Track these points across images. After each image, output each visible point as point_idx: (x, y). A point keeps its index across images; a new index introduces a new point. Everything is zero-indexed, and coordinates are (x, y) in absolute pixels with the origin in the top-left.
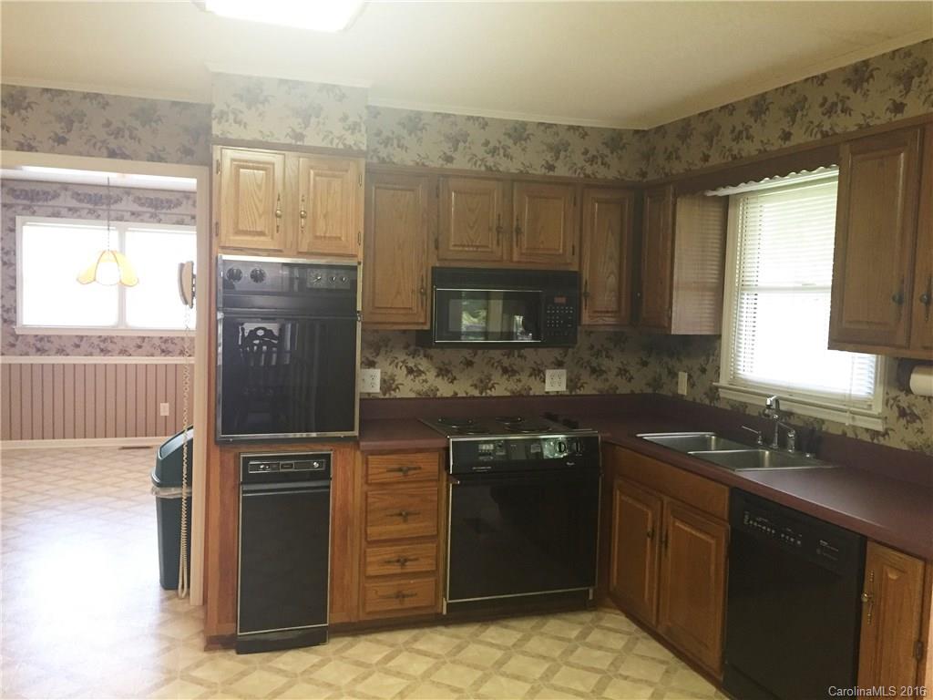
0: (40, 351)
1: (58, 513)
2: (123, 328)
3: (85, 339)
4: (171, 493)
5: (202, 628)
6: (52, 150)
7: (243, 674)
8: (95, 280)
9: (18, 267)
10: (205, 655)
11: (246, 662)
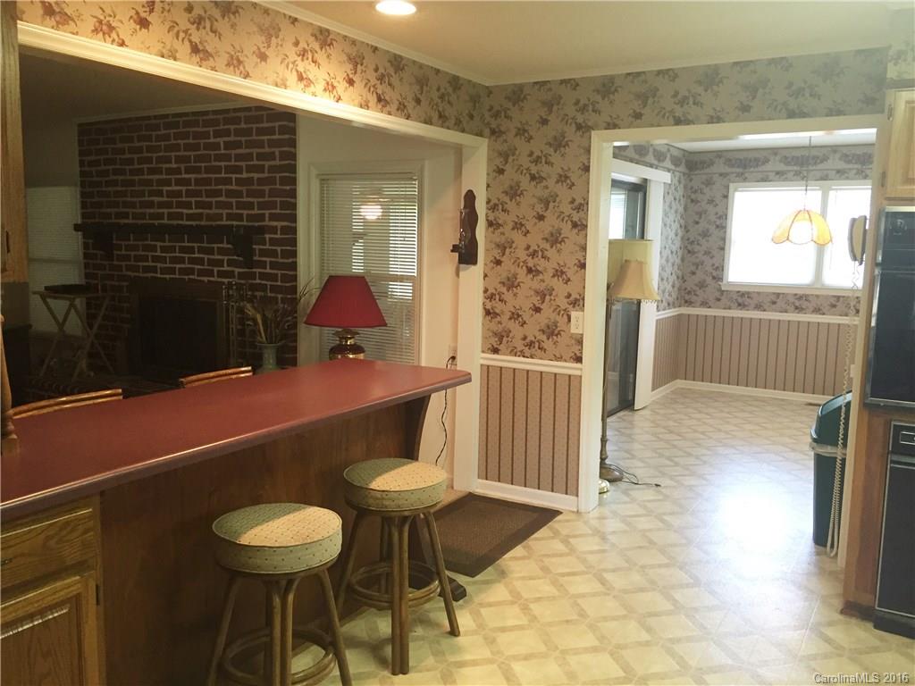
0: (741, 306)
1: (737, 452)
2: (819, 286)
3: (781, 296)
4: (827, 450)
5: (840, 590)
6: (736, 119)
7: (876, 650)
8: (788, 239)
9: (728, 230)
10: (841, 617)
11: (882, 640)
